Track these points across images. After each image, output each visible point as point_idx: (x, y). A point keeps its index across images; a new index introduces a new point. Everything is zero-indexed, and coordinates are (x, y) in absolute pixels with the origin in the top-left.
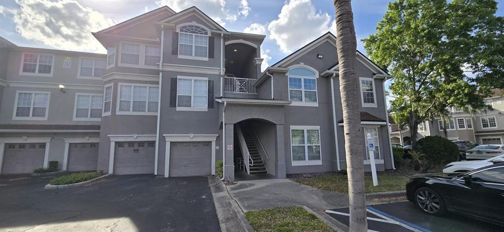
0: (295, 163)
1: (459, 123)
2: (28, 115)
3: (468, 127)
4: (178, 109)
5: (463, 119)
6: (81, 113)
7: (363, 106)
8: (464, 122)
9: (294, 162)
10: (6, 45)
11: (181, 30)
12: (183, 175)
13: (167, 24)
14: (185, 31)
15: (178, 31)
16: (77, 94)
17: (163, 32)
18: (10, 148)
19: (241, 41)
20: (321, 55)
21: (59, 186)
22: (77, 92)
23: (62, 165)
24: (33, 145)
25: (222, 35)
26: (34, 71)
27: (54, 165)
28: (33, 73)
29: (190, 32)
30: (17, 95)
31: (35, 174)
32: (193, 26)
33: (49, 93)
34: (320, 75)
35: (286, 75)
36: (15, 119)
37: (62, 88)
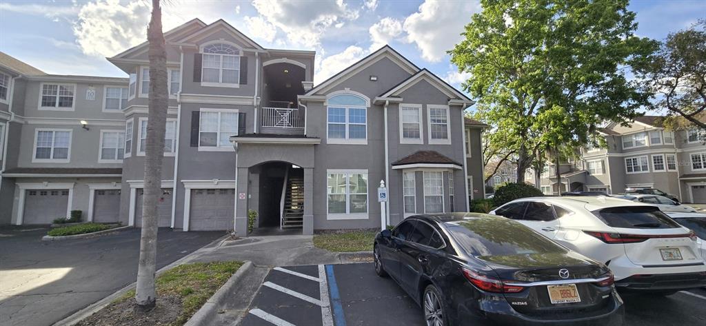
0: (331, 217)
1: (655, 163)
2: (49, 157)
3: (669, 169)
4: (201, 149)
5: (661, 157)
6: (107, 153)
7: (429, 143)
8: (664, 161)
9: (330, 214)
10: (20, 76)
11: (206, 51)
12: (206, 229)
13: (185, 44)
14: (211, 52)
15: (201, 51)
16: (102, 131)
17: (182, 55)
18: (31, 194)
19: (284, 60)
20: (374, 76)
21: (55, 237)
22: (103, 129)
23: (87, 214)
24: (54, 192)
25: (257, 54)
26: (54, 105)
27: (77, 216)
28: (53, 108)
29: (216, 53)
30: (37, 133)
31: (54, 225)
32: (220, 45)
33: (71, 130)
34: (371, 103)
35: (325, 104)
36: (36, 162)
37: (85, 125)
